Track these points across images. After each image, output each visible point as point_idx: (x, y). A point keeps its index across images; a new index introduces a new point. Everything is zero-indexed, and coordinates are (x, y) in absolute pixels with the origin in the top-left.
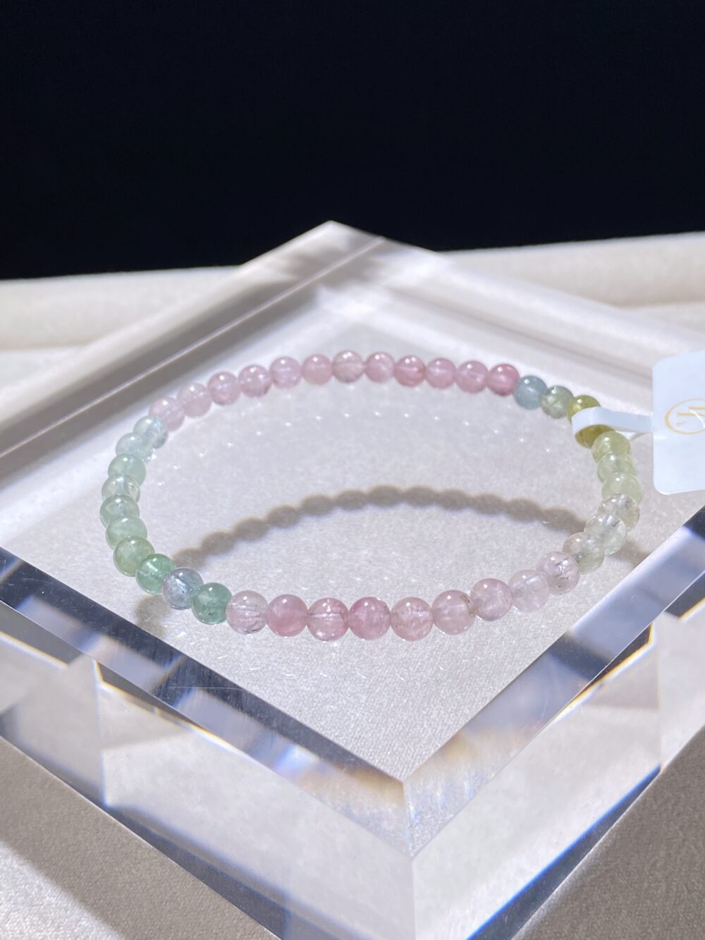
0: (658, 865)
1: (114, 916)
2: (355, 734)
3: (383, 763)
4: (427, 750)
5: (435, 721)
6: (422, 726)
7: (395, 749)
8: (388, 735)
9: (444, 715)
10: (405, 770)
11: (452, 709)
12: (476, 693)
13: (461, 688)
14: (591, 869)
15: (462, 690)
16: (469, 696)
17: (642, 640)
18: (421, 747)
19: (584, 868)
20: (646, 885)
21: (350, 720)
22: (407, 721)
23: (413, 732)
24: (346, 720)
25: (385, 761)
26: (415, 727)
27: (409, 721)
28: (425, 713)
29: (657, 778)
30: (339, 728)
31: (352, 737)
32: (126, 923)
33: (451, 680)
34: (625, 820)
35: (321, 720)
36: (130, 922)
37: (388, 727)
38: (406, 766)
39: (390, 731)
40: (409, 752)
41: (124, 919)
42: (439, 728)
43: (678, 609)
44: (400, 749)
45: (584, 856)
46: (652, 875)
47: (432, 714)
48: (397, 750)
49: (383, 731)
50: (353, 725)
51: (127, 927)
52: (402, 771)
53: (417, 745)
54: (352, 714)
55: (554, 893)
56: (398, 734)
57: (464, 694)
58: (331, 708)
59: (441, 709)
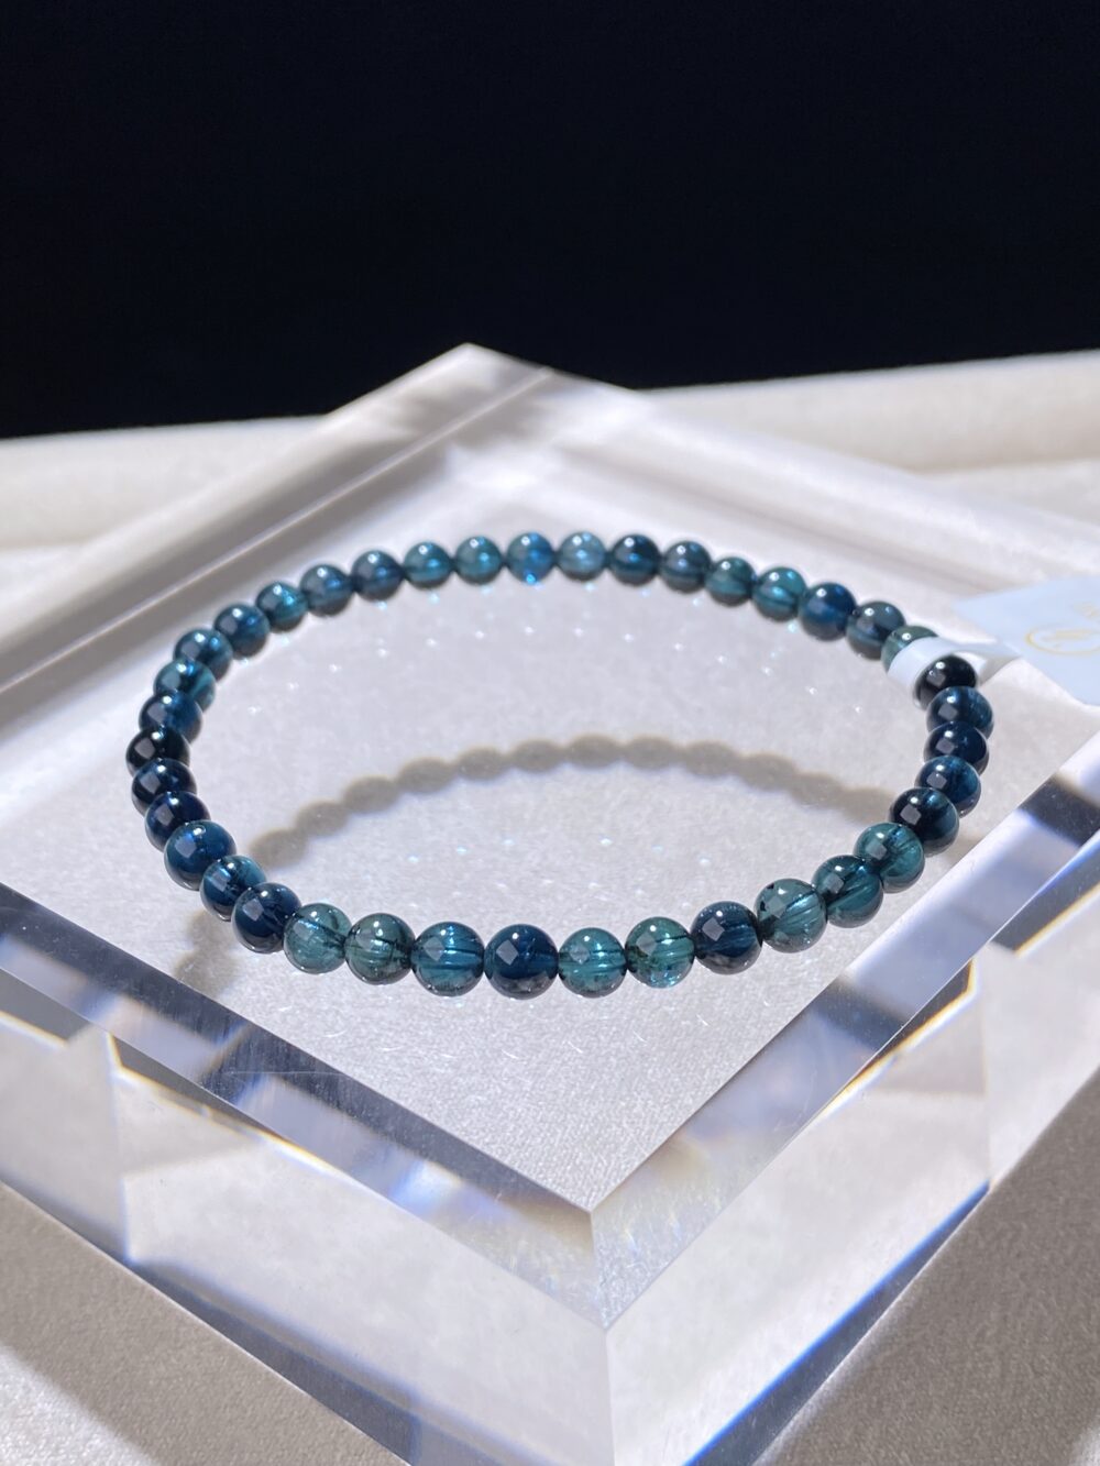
0: (989, 1334)
1: (144, 1431)
2: (515, 1139)
3: (559, 1184)
4: (628, 1163)
5: (640, 1117)
6: (619, 1125)
7: (578, 1162)
8: (567, 1140)
9: (654, 1106)
10: (594, 1194)
11: (666, 1098)
12: (703, 1072)
13: (679, 1066)
14: (885, 1342)
15: (682, 1068)
16: (692, 1077)
17: (957, 987)
18: (618, 1158)
19: (873, 1342)
20: (969, 1365)
21: (507, 1117)
22: (596, 1118)
23: (606, 1136)
24: (502, 1118)
25: (563, 1180)
26: (608, 1127)
27: (600, 1118)
28: (623, 1104)
29: (984, 1199)
30: (490, 1131)
31: (511, 1145)
32: (162, 1440)
33: (663, 1054)
34: (937, 1265)
35: (462, 1119)
36: (168, 1439)
37: (566, 1128)
38: (596, 1187)
39: (570, 1134)
40: (600, 1165)
41: (159, 1434)
42: (647, 1128)
43: (1014, 938)
44: (585, 1162)
45: (873, 1323)
46: (979, 1350)
47: (635, 1105)
48: (581, 1163)
49: (559, 1135)
50: (512, 1127)
51: (164, 1446)
52: (589, 1197)
53: (613, 1155)
54: (512, 1109)
55: (828, 1381)
56: (582, 1137)
57: (684, 1074)
58: (478, 1100)
59: (649, 1099)
